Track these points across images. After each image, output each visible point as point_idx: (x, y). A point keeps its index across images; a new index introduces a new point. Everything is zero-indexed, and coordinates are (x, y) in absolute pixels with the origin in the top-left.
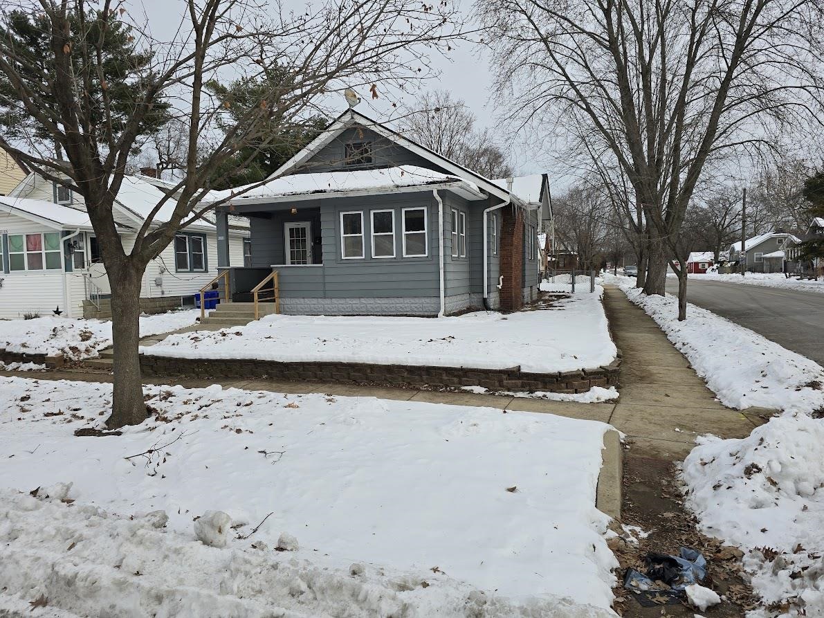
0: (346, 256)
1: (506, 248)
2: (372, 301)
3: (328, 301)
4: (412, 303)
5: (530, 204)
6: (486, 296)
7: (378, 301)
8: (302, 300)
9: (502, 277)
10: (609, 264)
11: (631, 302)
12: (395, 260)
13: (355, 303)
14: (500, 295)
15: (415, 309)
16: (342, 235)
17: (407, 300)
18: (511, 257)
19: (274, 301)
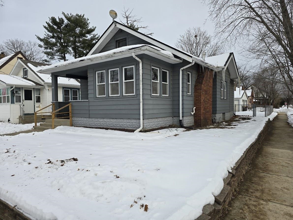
0: (99, 95)
1: (198, 91)
2: (109, 120)
3: (91, 120)
4: (128, 122)
5: (218, 67)
6: (181, 118)
7: (112, 120)
8: (81, 118)
9: (195, 108)
10: (286, 103)
11: (288, 123)
12: (119, 97)
13: (102, 122)
14: (194, 118)
15: (129, 126)
16: (97, 84)
17: (125, 121)
18: (200, 96)
19: (69, 118)
